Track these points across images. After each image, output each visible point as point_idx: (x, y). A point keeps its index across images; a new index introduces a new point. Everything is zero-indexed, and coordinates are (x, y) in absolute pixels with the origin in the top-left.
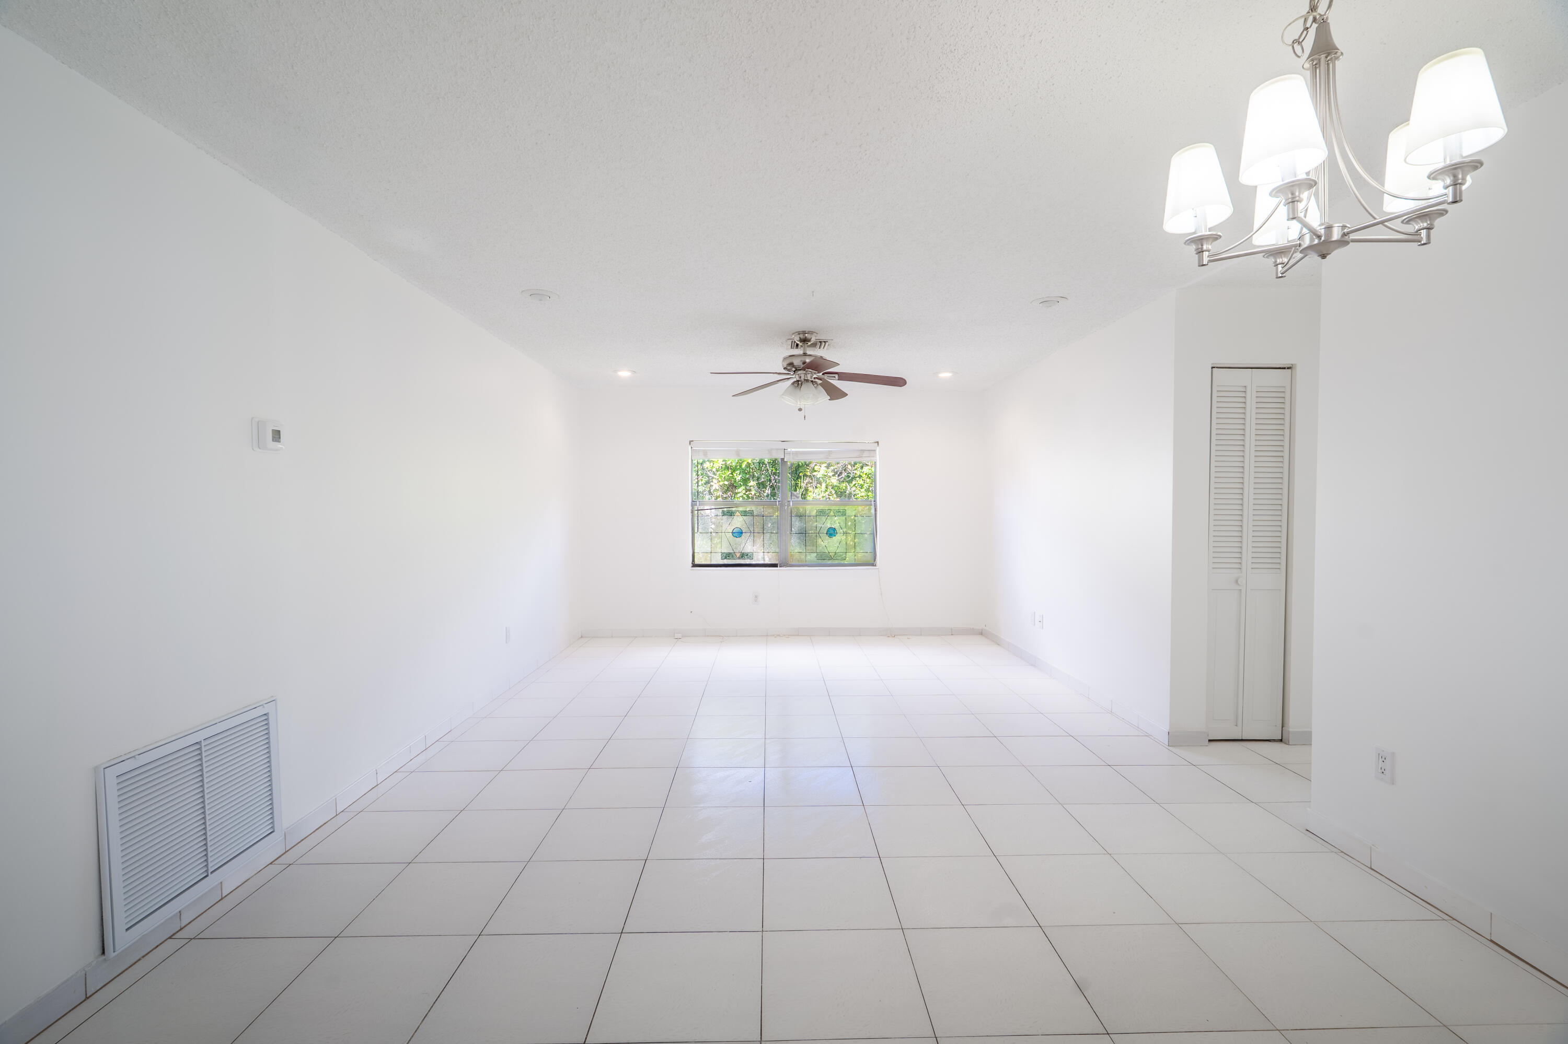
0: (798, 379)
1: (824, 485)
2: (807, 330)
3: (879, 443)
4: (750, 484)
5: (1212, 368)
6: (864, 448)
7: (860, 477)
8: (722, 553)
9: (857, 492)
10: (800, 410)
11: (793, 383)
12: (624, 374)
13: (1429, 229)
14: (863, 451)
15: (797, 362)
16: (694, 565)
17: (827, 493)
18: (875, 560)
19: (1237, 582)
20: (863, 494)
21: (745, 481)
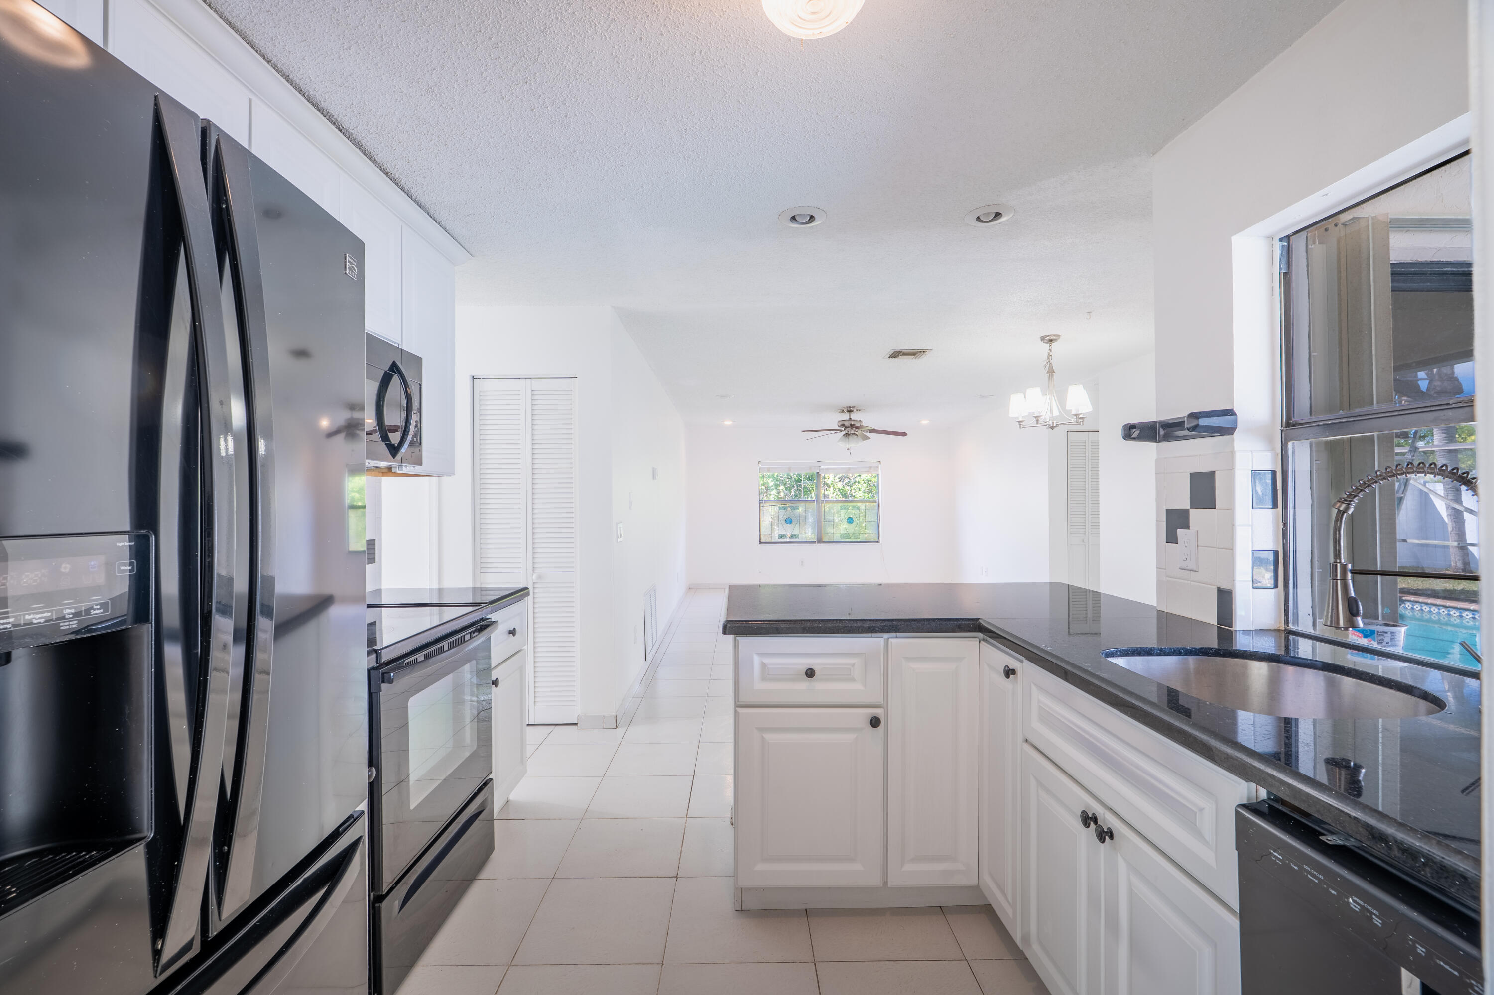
0: (847, 432)
1: (832, 488)
2: (852, 406)
3: (881, 462)
4: (780, 488)
5: (1067, 431)
6: (871, 466)
7: (859, 483)
8: (779, 534)
9: (856, 493)
10: (848, 449)
11: (844, 435)
12: (728, 423)
13: (1083, 421)
14: (870, 467)
15: (847, 424)
16: (761, 542)
17: (835, 494)
18: (878, 538)
19: (1083, 541)
20: (861, 495)
21: (777, 486)
